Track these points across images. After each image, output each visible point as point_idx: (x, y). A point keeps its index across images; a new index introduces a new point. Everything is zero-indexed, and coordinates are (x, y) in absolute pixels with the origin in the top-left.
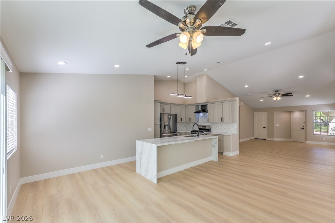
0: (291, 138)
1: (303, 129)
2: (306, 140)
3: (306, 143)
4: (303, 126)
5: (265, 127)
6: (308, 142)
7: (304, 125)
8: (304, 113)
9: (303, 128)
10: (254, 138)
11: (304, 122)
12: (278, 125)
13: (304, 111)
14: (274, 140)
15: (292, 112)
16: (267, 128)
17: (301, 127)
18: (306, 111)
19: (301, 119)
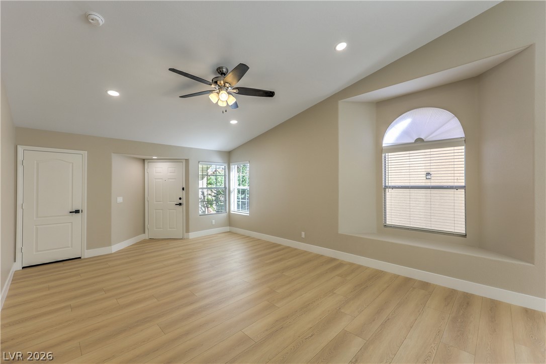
0: (144, 233)
1: (180, 204)
2: (188, 231)
3: (188, 239)
4: (180, 199)
5: (77, 212)
6: (192, 235)
7: (182, 194)
8: (182, 165)
9: (180, 201)
10: (17, 267)
11: (183, 189)
12: (120, 199)
13: (184, 161)
14: (113, 251)
15: (149, 161)
16: (85, 211)
17: (174, 201)
18: (187, 161)
19: (174, 180)
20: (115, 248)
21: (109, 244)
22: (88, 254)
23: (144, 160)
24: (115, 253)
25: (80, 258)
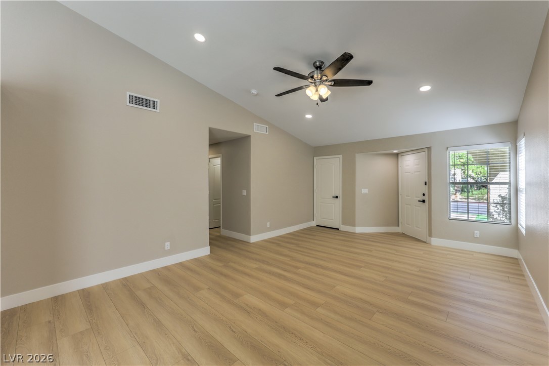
0: (399, 226)
1: (424, 201)
2: (430, 235)
3: (430, 244)
4: (424, 195)
5: (337, 197)
6: (435, 241)
7: (425, 189)
8: (424, 154)
9: (424, 198)
10: (314, 224)
11: (426, 183)
12: (365, 191)
13: (426, 150)
14: (357, 232)
15: (402, 154)
16: (341, 197)
17: (418, 197)
18: (429, 148)
19: (418, 173)
20: (359, 230)
21: (354, 225)
22: (343, 228)
23: (397, 155)
24: (357, 233)
25: (338, 229)
